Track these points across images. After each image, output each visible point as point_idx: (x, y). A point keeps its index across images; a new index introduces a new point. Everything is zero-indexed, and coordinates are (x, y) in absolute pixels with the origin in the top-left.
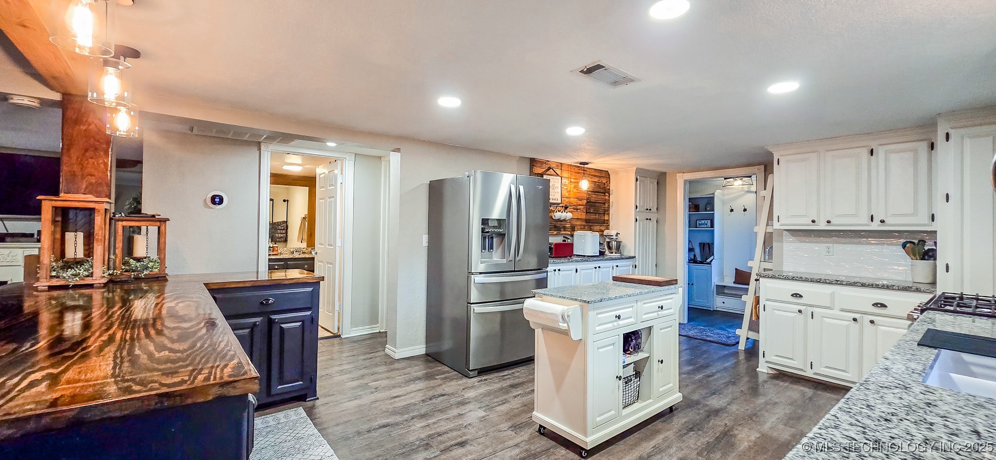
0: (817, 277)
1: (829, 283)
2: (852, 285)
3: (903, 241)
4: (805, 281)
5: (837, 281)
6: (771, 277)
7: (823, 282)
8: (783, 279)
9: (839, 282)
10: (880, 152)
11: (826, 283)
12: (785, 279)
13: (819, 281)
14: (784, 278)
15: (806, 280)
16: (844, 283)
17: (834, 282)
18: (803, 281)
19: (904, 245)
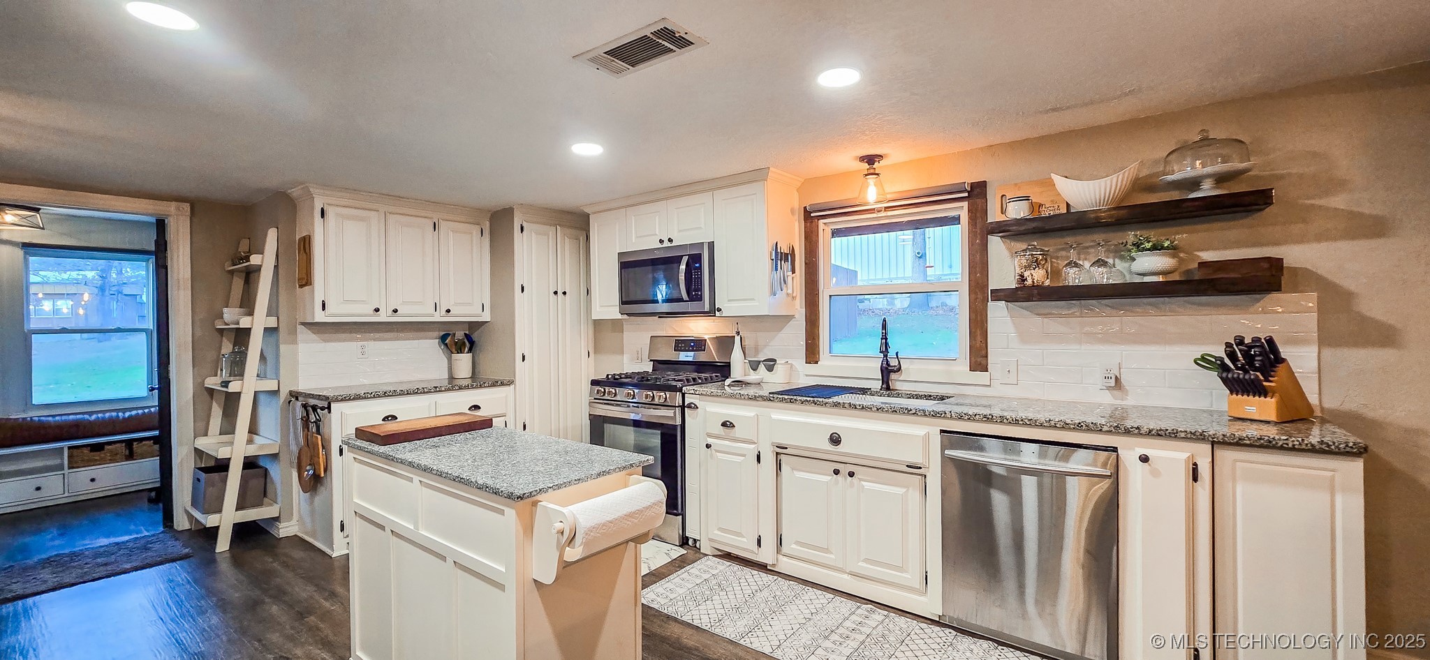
0: (414, 387)
1: (427, 392)
2: (450, 390)
3: (436, 334)
4: (400, 395)
5: (436, 387)
6: (354, 399)
7: (421, 393)
8: (371, 398)
9: (438, 389)
10: (443, 225)
11: (424, 393)
12: (374, 397)
13: (416, 392)
14: (372, 395)
15: (402, 393)
16: (443, 389)
17: (432, 391)
18: (398, 395)
19: (443, 339)
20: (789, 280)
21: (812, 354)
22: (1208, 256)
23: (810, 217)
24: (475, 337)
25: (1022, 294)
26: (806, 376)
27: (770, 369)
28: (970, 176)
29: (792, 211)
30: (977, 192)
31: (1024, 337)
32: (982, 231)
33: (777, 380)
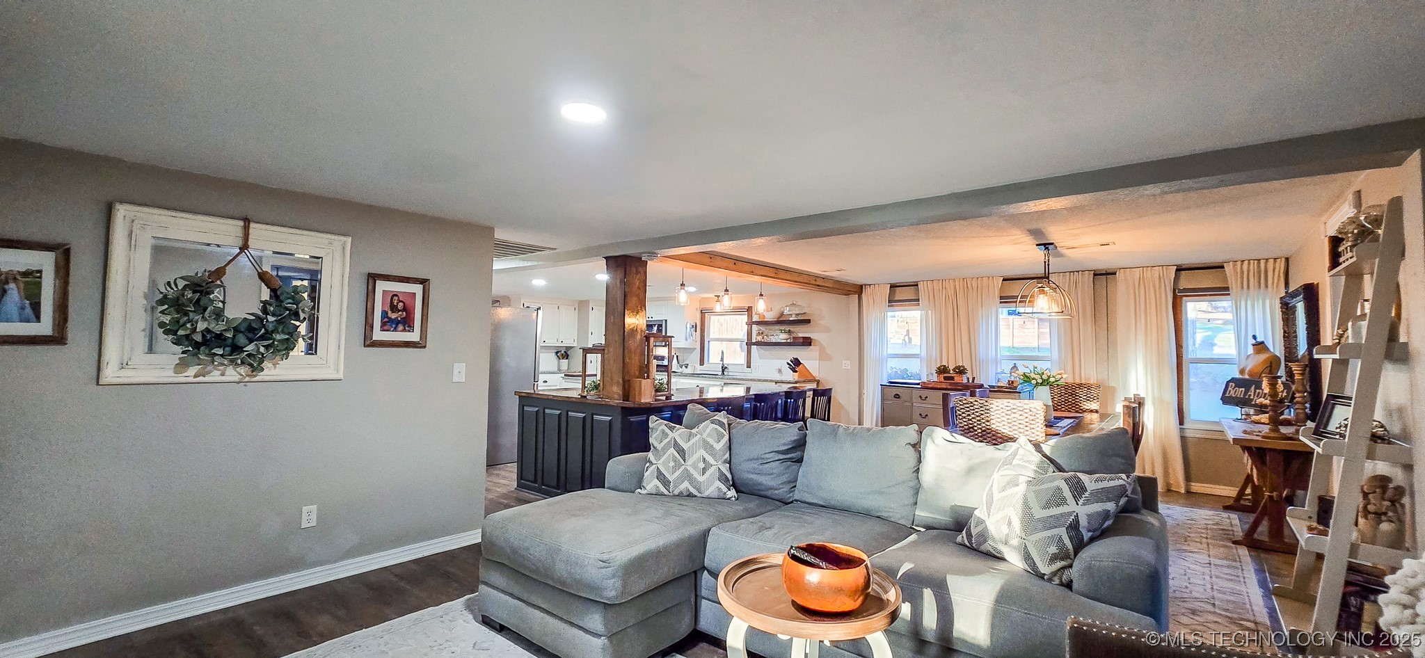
19: (557, 353)
20: (694, 335)
21: (702, 363)
22: (801, 335)
23: (703, 313)
24: (568, 353)
25: (758, 344)
26: (699, 369)
27: (686, 367)
28: (747, 305)
29: (697, 309)
30: (749, 309)
31: (761, 358)
32: (750, 323)
33: (689, 371)
